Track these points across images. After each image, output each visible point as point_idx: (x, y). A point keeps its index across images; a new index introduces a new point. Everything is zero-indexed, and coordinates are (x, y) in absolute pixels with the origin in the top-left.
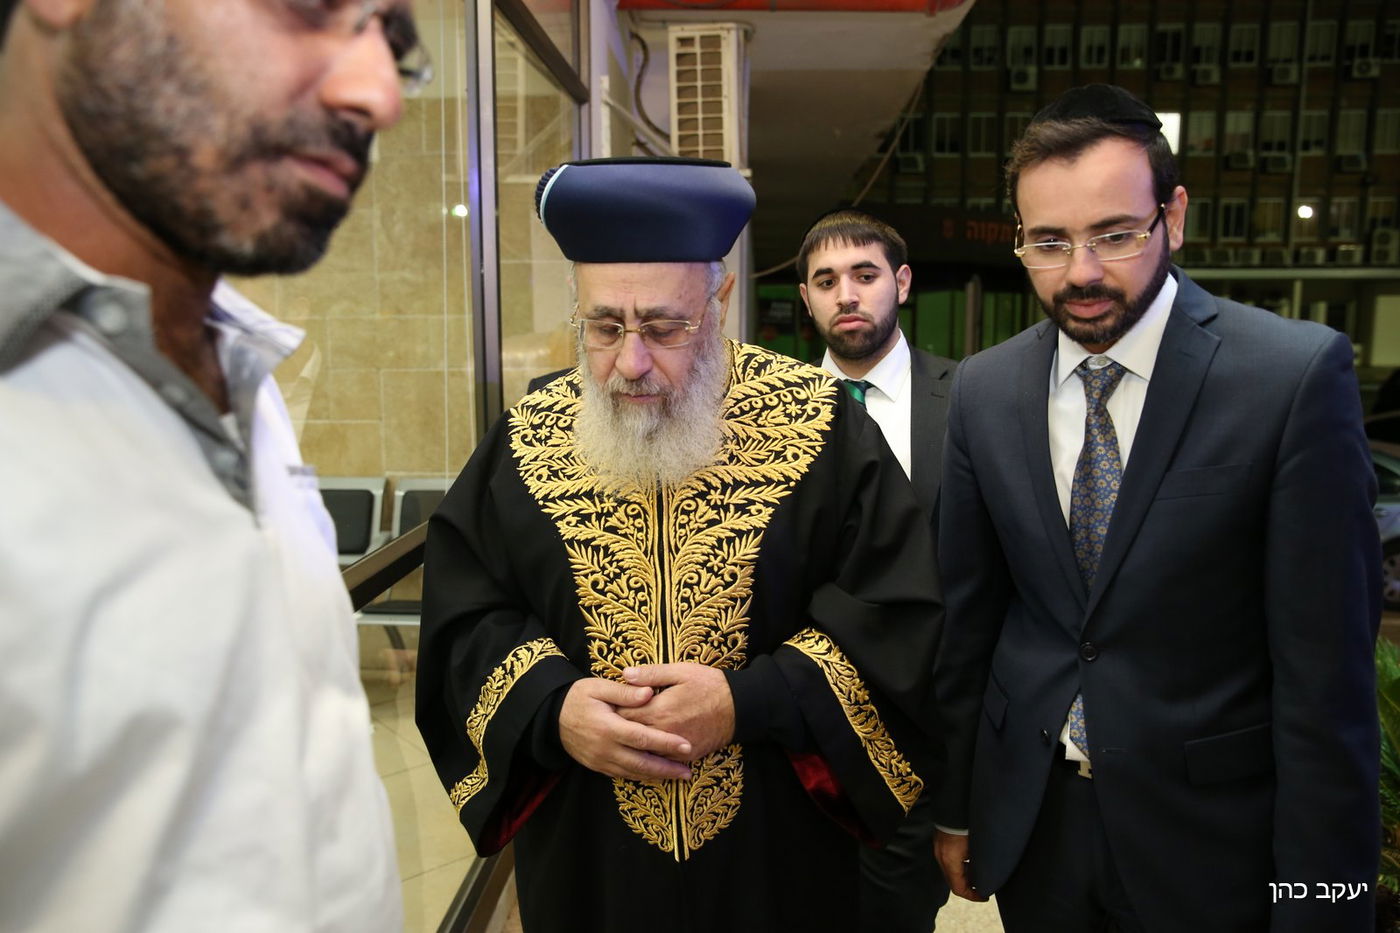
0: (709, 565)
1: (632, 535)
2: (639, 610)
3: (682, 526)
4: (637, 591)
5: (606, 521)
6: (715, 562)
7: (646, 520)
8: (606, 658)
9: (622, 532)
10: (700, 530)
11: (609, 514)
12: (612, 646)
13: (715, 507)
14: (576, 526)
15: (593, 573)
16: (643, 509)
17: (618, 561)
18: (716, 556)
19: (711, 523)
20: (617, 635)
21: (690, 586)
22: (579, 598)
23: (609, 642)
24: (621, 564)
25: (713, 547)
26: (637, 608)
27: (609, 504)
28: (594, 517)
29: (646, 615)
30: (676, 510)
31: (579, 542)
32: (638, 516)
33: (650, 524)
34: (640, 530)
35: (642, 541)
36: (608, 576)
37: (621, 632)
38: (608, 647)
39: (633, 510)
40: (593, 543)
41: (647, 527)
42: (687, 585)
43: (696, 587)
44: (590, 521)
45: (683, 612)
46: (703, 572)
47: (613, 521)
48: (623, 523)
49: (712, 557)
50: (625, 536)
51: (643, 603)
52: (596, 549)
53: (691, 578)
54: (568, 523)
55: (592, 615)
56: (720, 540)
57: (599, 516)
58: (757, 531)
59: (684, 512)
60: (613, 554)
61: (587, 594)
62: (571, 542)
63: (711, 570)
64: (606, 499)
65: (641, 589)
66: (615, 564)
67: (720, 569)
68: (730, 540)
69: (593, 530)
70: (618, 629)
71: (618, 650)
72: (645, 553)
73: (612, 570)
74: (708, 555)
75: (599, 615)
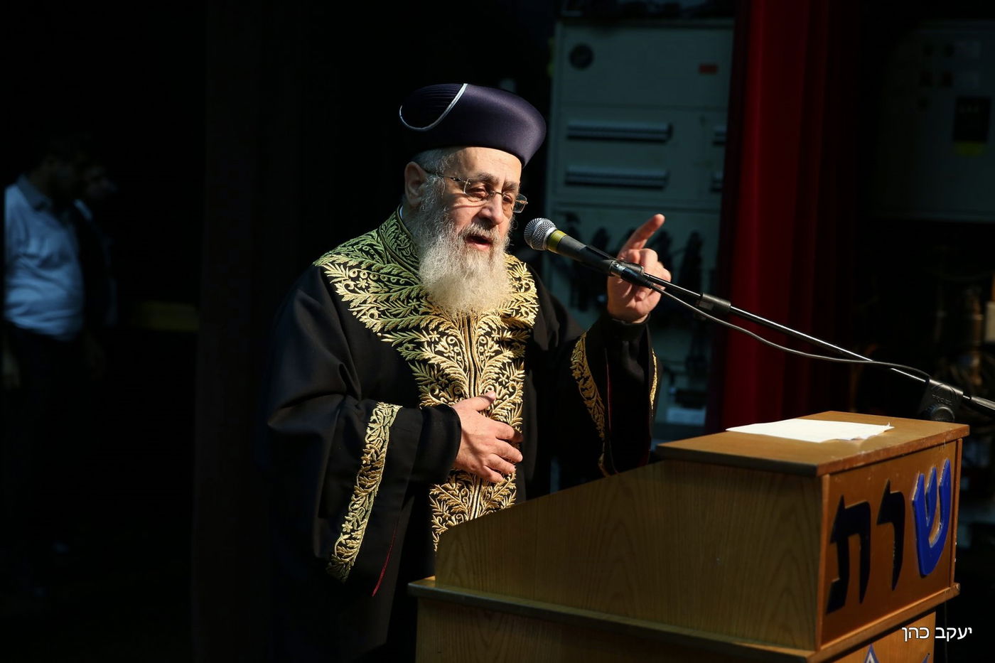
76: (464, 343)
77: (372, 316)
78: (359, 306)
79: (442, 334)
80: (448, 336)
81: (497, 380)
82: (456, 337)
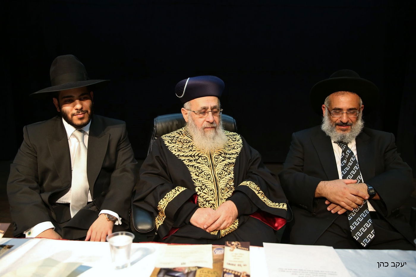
0: (224, 169)
1: (204, 163)
2: (208, 179)
3: (216, 161)
4: (207, 175)
5: (197, 161)
6: (226, 169)
7: (207, 160)
8: (200, 191)
9: (201, 163)
10: (221, 162)
11: (197, 160)
12: (202, 188)
13: (223, 157)
14: (189, 162)
15: (195, 172)
16: (206, 157)
17: (201, 169)
18: (226, 168)
19: (223, 161)
20: (203, 185)
21: (221, 174)
22: (192, 177)
23: (201, 187)
24: (202, 170)
25: (224, 166)
26: (207, 179)
27: (197, 158)
28: (193, 161)
29: (210, 180)
30: (214, 157)
31: (190, 165)
32: (205, 159)
33: (208, 160)
34: (206, 162)
35: (207, 164)
36: (199, 172)
37: (204, 184)
38: (201, 188)
39: (203, 158)
40: (194, 166)
41: (208, 161)
42: (219, 174)
43: (222, 174)
44: (192, 161)
45: (220, 180)
46: (223, 171)
47: (198, 161)
48: (201, 161)
49: (224, 168)
50: (202, 164)
51: (209, 178)
52: (195, 167)
53: (220, 172)
54: (186, 162)
55: (196, 181)
56: (226, 164)
57: (195, 160)
58: (233, 163)
59: (216, 158)
60: (200, 168)
61: (194, 176)
62: (188, 165)
63: (225, 171)
64: (195, 157)
65: (208, 175)
66: (200, 170)
67: (227, 170)
68: (228, 164)
69: (193, 163)
70: (203, 184)
71: (204, 189)
72: (208, 167)
73: (200, 171)
74: (224, 167)
75: (198, 181)
76: (208, 158)
77: (175, 151)
78: (171, 147)
79: (200, 157)
80: (202, 157)
81: (223, 169)
82: (205, 157)
